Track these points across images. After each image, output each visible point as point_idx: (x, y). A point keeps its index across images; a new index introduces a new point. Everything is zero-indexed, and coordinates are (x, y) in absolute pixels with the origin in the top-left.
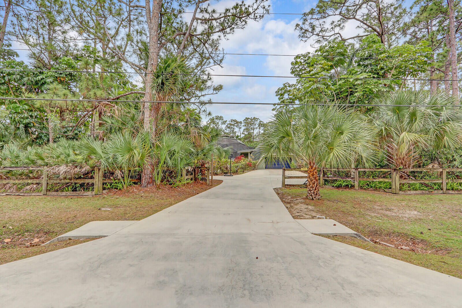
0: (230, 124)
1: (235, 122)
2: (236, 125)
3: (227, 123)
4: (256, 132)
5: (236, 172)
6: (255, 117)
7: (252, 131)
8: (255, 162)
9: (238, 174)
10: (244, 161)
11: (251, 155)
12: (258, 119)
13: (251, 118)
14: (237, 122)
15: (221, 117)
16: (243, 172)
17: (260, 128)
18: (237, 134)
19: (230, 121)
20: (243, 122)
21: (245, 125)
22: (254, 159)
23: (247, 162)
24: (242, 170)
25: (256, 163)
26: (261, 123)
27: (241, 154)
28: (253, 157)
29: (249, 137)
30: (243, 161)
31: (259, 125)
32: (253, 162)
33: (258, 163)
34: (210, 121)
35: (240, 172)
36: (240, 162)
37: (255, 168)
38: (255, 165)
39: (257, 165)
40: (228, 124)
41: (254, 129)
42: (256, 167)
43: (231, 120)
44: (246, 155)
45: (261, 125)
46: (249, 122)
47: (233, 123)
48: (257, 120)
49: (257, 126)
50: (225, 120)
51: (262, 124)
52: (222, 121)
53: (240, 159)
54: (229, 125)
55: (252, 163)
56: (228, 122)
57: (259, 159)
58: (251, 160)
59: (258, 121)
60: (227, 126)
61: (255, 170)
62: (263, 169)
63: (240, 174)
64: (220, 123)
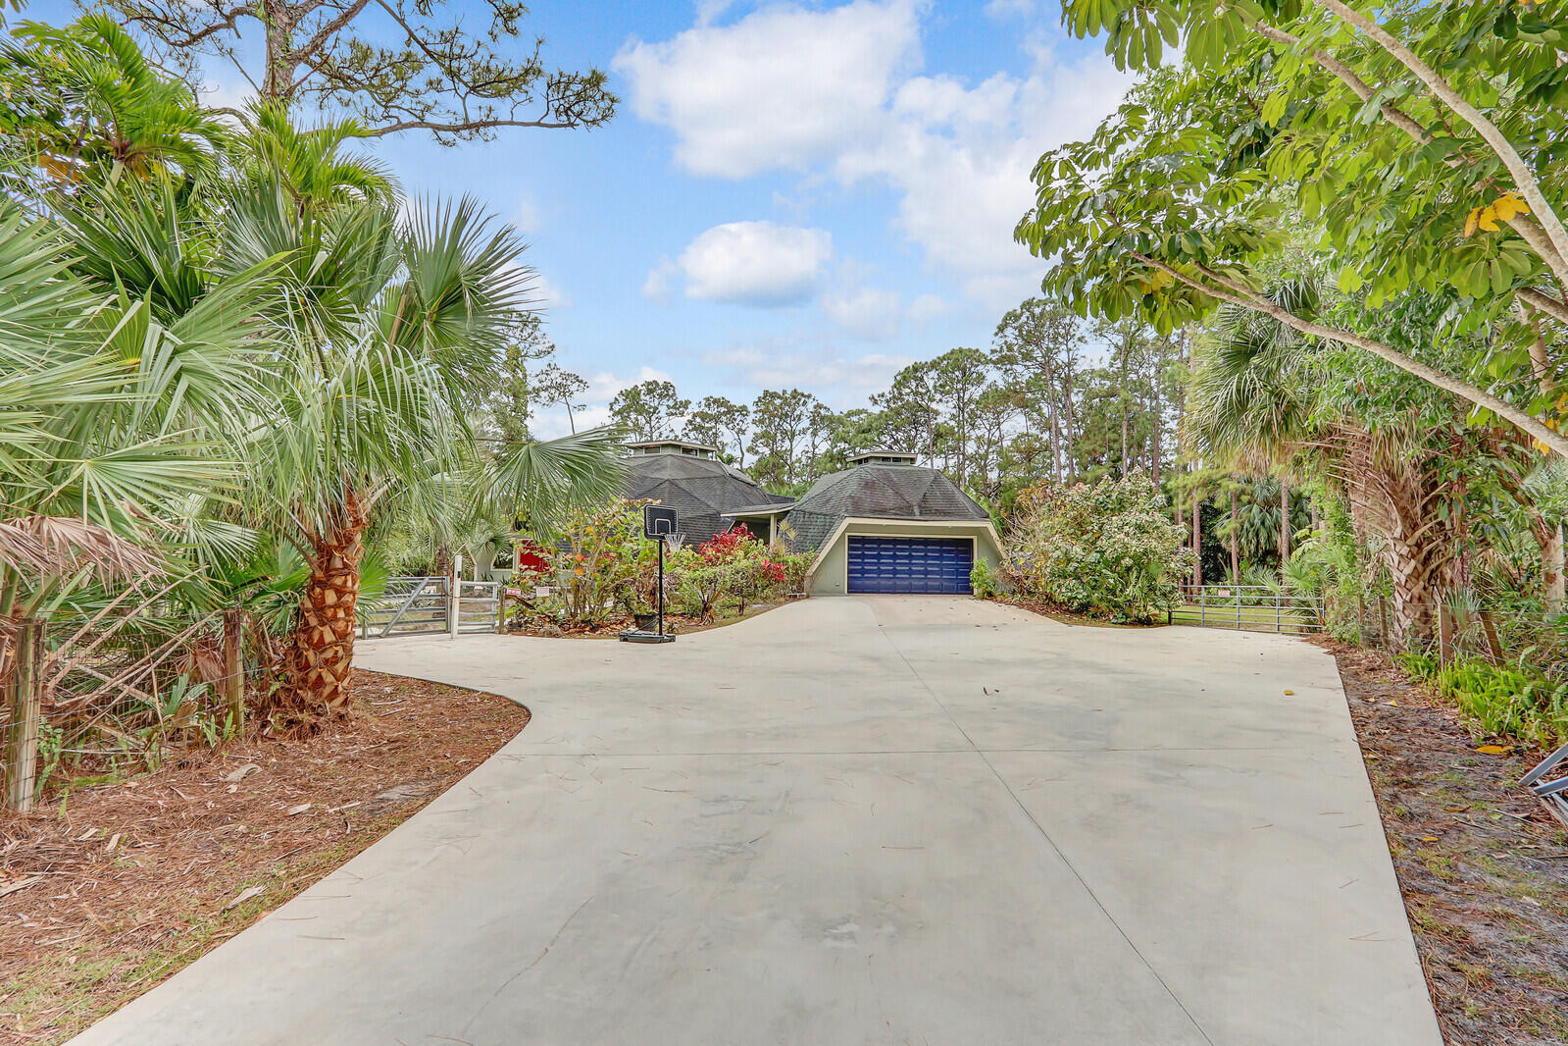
0: (704, 416)
1: (723, 409)
2: (724, 418)
3: (689, 411)
4: (800, 447)
5: (701, 614)
6: (799, 391)
7: (787, 444)
8: (799, 558)
9: (712, 623)
10: (745, 557)
11: (784, 525)
12: (809, 396)
13: (784, 392)
14: (731, 410)
15: (667, 386)
16: (742, 608)
17: (814, 434)
18: (728, 451)
19: (703, 402)
20: (752, 408)
21: (761, 421)
22: (798, 547)
23: (761, 560)
24: (738, 600)
25: (807, 567)
26: (823, 412)
27: (738, 522)
28: (792, 535)
29: (774, 467)
30: (741, 553)
31: (813, 422)
32: (791, 558)
33: (816, 565)
34: (622, 403)
35: (727, 612)
36: (729, 558)
37: (801, 589)
38: (799, 572)
39: (810, 572)
40: (695, 416)
41: (793, 434)
42: (806, 583)
43: (707, 399)
44: (759, 528)
45: (822, 420)
46: (778, 408)
47: (713, 411)
48: (805, 403)
49: (805, 423)
50: (681, 397)
51: (822, 418)
52: (671, 403)
53: (724, 544)
54: (698, 420)
55: (785, 562)
56: (694, 408)
57: (818, 545)
58: (783, 549)
59: (811, 406)
60: (690, 422)
61: (802, 598)
62: (840, 593)
63: (726, 621)
64: (663, 410)
